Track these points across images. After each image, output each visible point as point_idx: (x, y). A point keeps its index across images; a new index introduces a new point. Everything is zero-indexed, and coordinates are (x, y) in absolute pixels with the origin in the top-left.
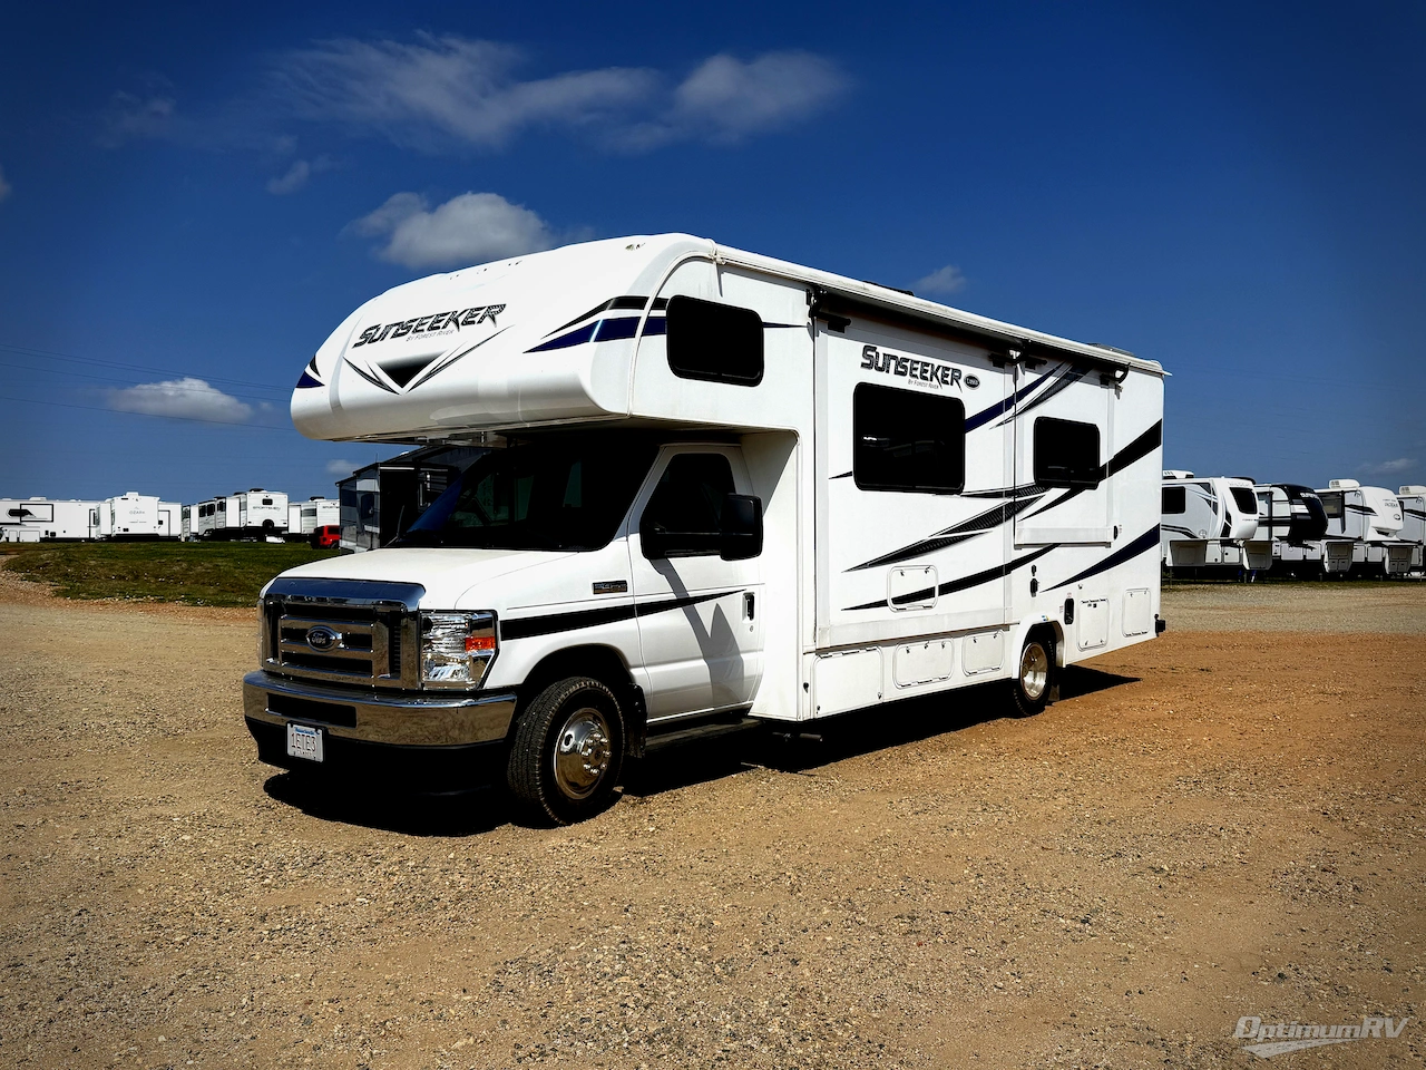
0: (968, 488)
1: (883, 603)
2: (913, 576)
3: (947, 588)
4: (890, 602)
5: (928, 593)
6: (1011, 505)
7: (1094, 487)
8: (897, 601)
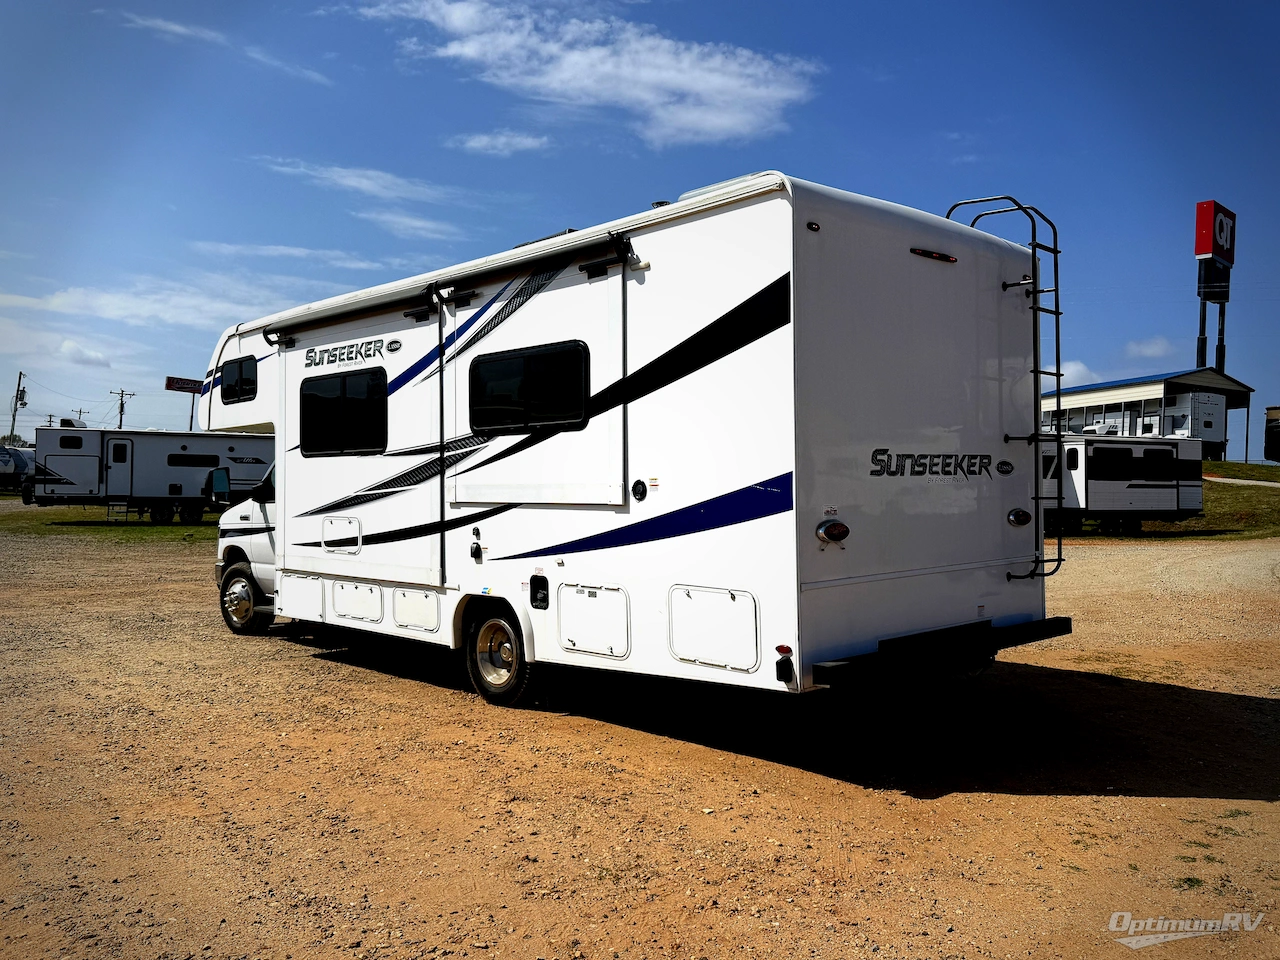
0: (391, 447)
1: (318, 544)
2: (341, 525)
3: (370, 539)
4: (323, 544)
5: (352, 542)
6: (440, 460)
7: (581, 426)
8: (329, 544)
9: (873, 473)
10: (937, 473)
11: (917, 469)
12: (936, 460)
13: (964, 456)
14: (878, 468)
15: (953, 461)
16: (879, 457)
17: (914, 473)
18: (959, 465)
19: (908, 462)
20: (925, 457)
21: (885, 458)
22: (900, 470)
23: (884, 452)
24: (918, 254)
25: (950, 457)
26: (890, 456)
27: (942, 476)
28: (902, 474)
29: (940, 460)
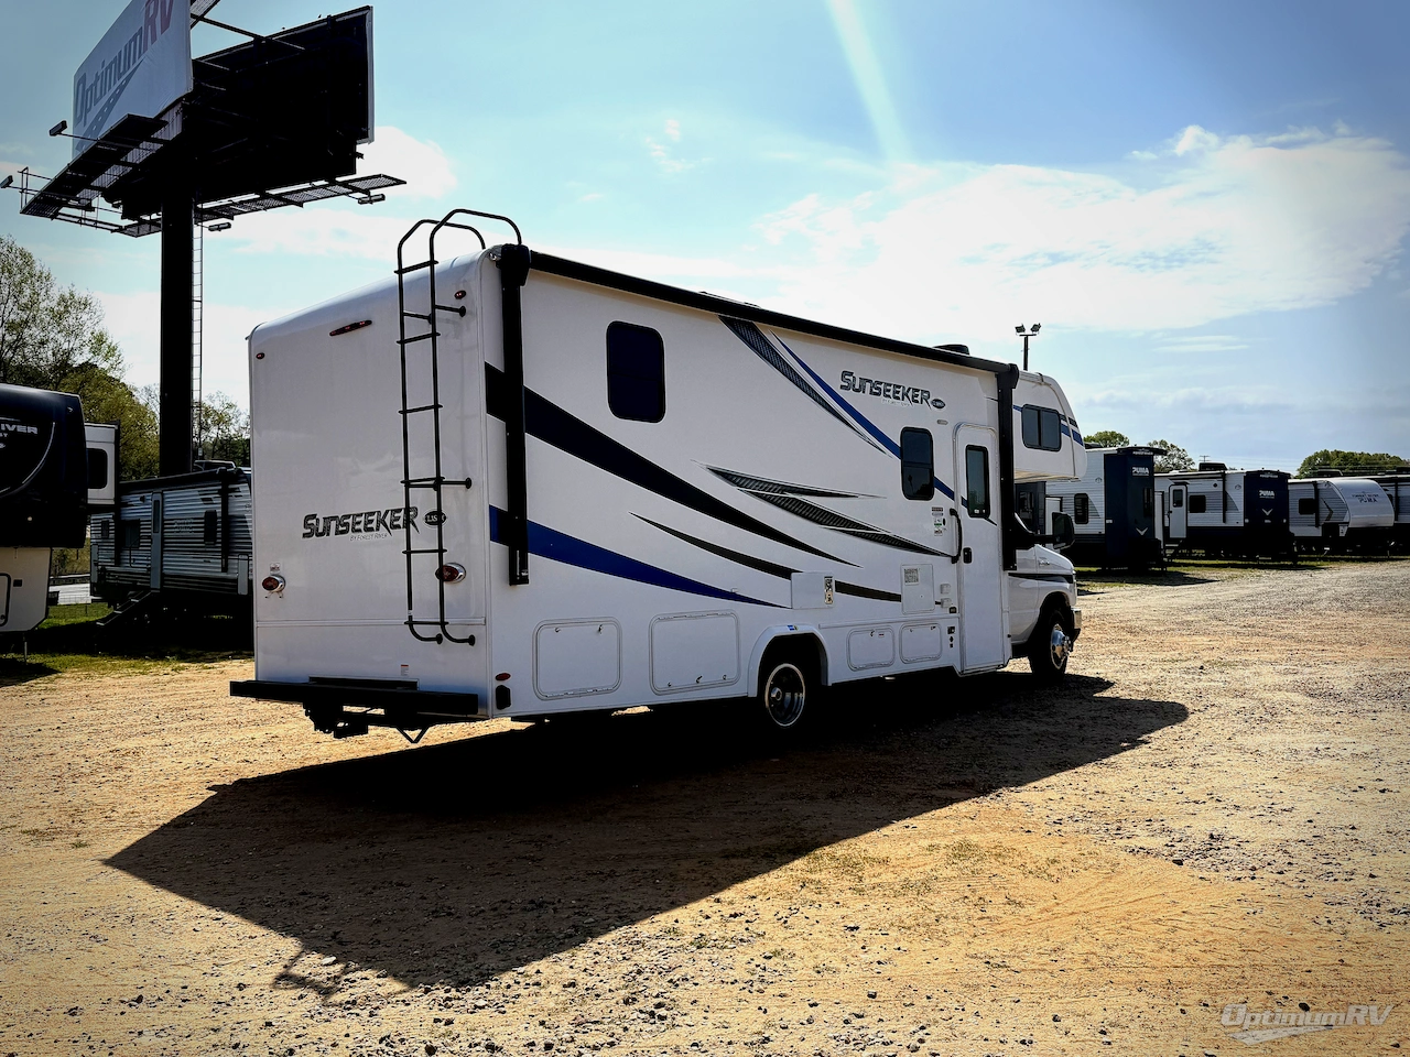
9: (305, 535)
10: (360, 531)
11: (341, 528)
12: (358, 519)
13: (387, 512)
14: (309, 531)
15: (374, 517)
16: (309, 522)
17: (338, 532)
18: (381, 521)
19: (333, 523)
20: (348, 516)
21: (314, 521)
22: (326, 531)
23: (314, 516)
24: (349, 330)
25: (373, 514)
26: (318, 520)
27: (364, 533)
28: (328, 534)
29: (362, 518)
